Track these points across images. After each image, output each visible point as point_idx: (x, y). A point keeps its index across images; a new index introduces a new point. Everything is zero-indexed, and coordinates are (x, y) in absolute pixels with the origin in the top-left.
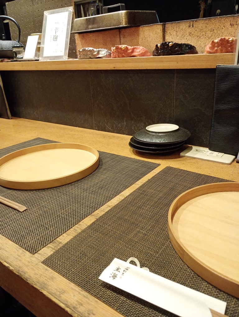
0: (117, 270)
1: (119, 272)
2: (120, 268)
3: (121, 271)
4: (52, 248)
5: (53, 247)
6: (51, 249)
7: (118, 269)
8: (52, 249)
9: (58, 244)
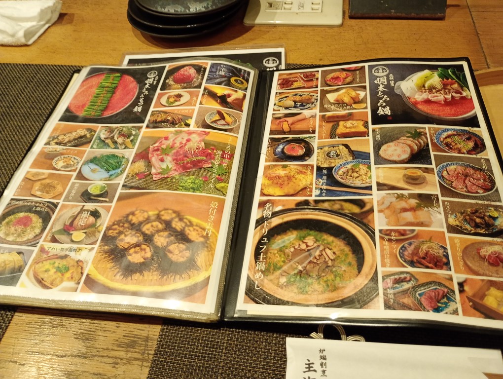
0: (309, 368)
1: (315, 371)
2: (311, 362)
3: (317, 366)
4: (138, 359)
5: (139, 356)
6: (136, 362)
7: (309, 364)
8: (140, 363)
9: (143, 343)
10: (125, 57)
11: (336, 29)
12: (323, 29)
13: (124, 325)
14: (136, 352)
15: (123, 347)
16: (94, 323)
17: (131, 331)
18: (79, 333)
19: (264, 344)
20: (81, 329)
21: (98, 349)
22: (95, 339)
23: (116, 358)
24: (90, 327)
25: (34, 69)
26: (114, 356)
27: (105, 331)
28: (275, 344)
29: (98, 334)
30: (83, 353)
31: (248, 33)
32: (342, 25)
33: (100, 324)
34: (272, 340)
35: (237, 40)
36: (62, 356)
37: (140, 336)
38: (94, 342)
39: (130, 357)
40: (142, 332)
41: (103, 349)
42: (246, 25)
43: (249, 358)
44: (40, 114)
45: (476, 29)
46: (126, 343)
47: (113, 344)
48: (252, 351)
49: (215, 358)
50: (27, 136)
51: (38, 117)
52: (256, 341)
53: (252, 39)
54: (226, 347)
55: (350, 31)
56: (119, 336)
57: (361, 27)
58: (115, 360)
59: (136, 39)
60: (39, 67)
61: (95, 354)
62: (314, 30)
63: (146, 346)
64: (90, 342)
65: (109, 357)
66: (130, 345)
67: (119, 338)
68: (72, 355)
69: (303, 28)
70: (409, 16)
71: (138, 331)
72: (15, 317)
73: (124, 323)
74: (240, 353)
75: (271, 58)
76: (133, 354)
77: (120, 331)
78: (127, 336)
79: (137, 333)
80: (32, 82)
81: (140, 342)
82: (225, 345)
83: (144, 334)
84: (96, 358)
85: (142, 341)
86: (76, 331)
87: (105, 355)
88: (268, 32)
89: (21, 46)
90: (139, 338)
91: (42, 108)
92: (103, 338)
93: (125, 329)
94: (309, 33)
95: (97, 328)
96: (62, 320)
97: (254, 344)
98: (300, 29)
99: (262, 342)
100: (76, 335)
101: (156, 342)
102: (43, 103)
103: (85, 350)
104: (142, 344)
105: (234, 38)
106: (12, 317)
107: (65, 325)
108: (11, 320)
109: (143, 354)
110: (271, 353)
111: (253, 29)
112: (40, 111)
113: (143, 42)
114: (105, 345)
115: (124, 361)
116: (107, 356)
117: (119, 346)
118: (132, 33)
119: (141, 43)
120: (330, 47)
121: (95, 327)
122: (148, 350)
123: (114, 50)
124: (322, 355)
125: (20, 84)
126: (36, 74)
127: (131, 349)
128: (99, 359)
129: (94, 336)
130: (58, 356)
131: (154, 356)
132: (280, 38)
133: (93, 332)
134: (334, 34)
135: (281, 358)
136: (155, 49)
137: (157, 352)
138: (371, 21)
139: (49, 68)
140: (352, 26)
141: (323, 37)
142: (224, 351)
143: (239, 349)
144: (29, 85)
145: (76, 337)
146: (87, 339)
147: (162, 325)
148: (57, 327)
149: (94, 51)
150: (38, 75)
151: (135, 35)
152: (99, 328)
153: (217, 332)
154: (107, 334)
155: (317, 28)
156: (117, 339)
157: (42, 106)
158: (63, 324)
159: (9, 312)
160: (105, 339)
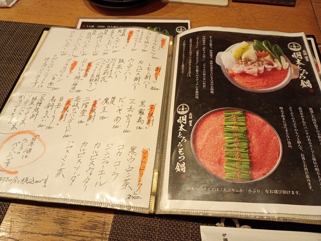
10: (79, 20)
11: (224, 9)
12: (215, 8)
13: (88, 214)
14: (97, 233)
15: (88, 229)
16: (67, 212)
17: (93, 218)
18: (56, 219)
19: (184, 228)
20: (58, 216)
21: (71, 230)
22: (68, 223)
23: (83, 236)
24: (64, 214)
25: (14, 26)
26: (82, 235)
27: (74, 217)
28: (191, 228)
29: (70, 219)
30: (60, 233)
31: (164, 7)
32: (227, 6)
33: (71, 212)
34: (190, 226)
35: (157, 12)
36: (45, 235)
37: (99, 221)
38: (67, 225)
39: (93, 236)
40: (100, 218)
41: (74, 230)
42: (163, 2)
43: (174, 238)
44: (20, 59)
45: (315, 15)
46: (90, 226)
47: (81, 227)
48: (176, 233)
49: (151, 238)
50: (12, 75)
51: (19, 61)
52: (179, 227)
53: (167, 12)
54: (158, 230)
55: (233, 11)
56: (85, 221)
57: (240, 8)
58: (83, 238)
59: (86, 7)
60: (18, 24)
61: (69, 233)
62: (209, 8)
63: (104, 228)
64: (65, 225)
65: (79, 236)
66: (93, 228)
67: (85, 223)
68: (52, 234)
69: (202, 6)
70: (272, 3)
71: (98, 217)
72: (10, 206)
73: (88, 212)
74: (168, 235)
75: (181, 27)
76: (95, 234)
77: (85, 218)
78: (91, 222)
79: (97, 220)
80: (13, 35)
81: (100, 226)
82: (158, 228)
83: (102, 220)
84: (69, 237)
85: (101, 225)
86: (55, 217)
87: (76, 234)
88: (178, 8)
89: (4, 8)
90: (99, 223)
91: (21, 55)
92: (74, 223)
93: (88, 216)
94: (205, 10)
95: (69, 215)
96: (44, 209)
97: (178, 228)
98: (200, 7)
99: (183, 227)
100: (55, 220)
101: (110, 226)
102: (22, 51)
103: (62, 231)
104: (101, 227)
105: (155, 10)
106: (8, 206)
107: (46, 213)
108: (8, 208)
109: (102, 234)
110: (189, 235)
111: (167, 5)
112: (20, 57)
113: (91, 10)
114: (75, 228)
115: (89, 239)
116: (77, 235)
117: (85, 228)
118: (83, 3)
119: (90, 11)
120: (220, 21)
121: (67, 215)
122: (105, 231)
123: (71, 14)
124: (225, 238)
125: (5, 36)
126: (16, 29)
127: (94, 231)
128: (72, 237)
129: (67, 221)
130: (43, 235)
131: (110, 236)
132: (186, 13)
133: (66, 218)
134: (223, 12)
135: (196, 238)
136: (99, 15)
137: (112, 233)
138: (247, 4)
139: (25, 25)
140: (234, 7)
141: (215, 14)
142: (157, 233)
143: (167, 232)
144: (11, 37)
145: (54, 221)
146: (63, 223)
147: (114, 214)
148: (41, 214)
149: (56, 15)
150: (18, 30)
151: (85, 4)
152: (71, 215)
153: (152, 220)
154: (76, 220)
155: (210, 7)
156: (84, 223)
157: (21, 53)
158: (45, 212)
159: (6, 202)
160: (75, 223)
